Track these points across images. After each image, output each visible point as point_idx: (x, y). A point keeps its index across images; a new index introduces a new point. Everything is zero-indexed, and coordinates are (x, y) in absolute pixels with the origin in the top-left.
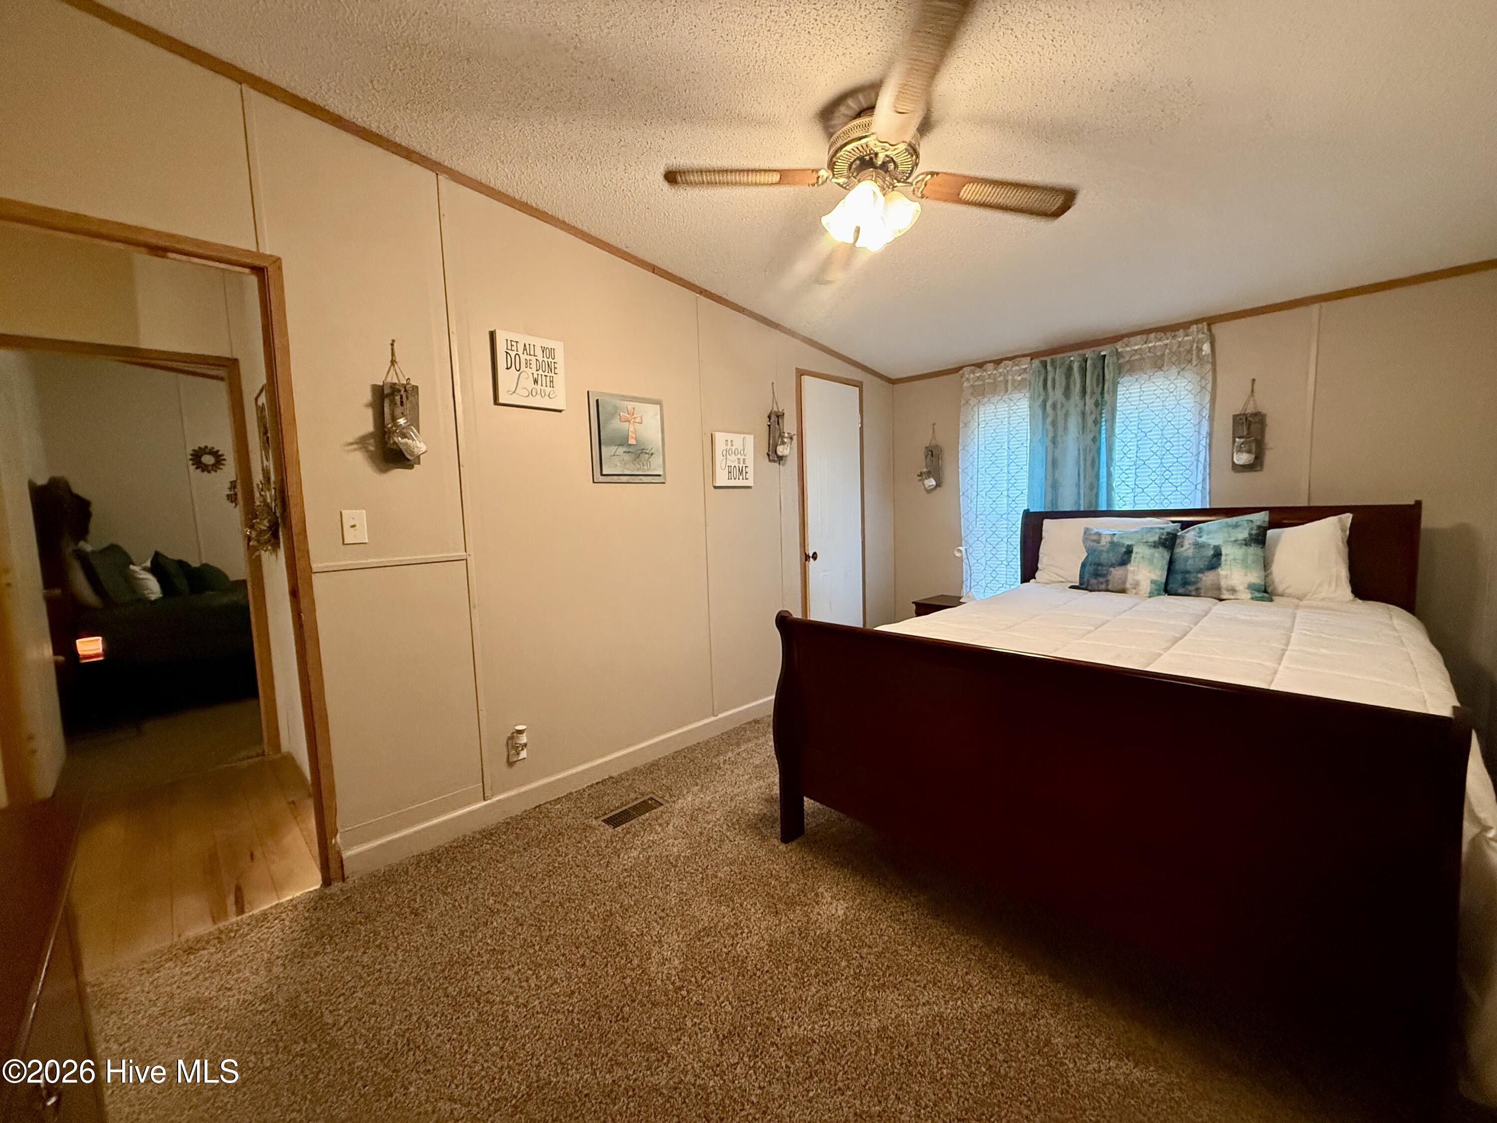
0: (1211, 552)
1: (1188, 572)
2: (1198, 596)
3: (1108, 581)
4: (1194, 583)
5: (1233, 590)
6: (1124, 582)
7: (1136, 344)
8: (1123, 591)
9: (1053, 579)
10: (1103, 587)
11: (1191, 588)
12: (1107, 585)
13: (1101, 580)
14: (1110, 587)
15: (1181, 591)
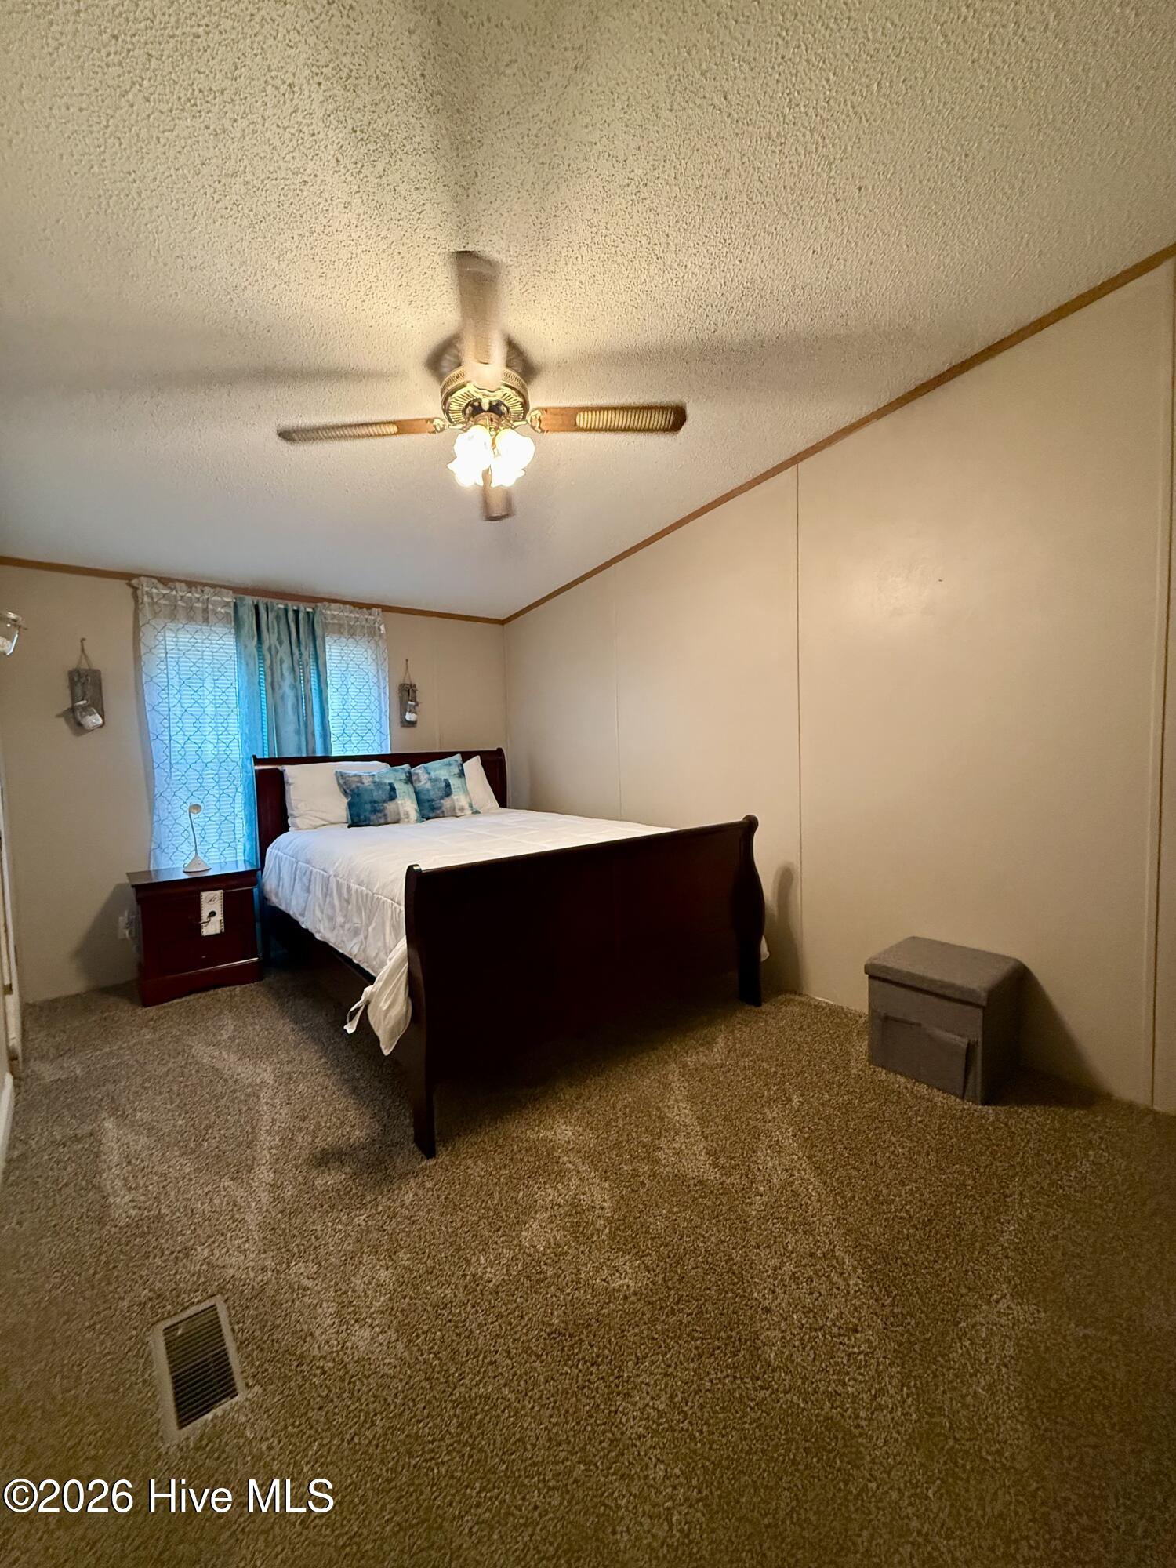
0: (443, 784)
1: (433, 800)
2: (444, 817)
3: (385, 815)
4: (440, 808)
5: (462, 809)
6: (399, 814)
7: (335, 610)
8: (397, 822)
9: (314, 824)
10: (382, 821)
11: (438, 812)
12: (386, 819)
13: (380, 815)
14: (389, 820)
15: (431, 815)
